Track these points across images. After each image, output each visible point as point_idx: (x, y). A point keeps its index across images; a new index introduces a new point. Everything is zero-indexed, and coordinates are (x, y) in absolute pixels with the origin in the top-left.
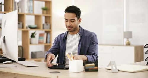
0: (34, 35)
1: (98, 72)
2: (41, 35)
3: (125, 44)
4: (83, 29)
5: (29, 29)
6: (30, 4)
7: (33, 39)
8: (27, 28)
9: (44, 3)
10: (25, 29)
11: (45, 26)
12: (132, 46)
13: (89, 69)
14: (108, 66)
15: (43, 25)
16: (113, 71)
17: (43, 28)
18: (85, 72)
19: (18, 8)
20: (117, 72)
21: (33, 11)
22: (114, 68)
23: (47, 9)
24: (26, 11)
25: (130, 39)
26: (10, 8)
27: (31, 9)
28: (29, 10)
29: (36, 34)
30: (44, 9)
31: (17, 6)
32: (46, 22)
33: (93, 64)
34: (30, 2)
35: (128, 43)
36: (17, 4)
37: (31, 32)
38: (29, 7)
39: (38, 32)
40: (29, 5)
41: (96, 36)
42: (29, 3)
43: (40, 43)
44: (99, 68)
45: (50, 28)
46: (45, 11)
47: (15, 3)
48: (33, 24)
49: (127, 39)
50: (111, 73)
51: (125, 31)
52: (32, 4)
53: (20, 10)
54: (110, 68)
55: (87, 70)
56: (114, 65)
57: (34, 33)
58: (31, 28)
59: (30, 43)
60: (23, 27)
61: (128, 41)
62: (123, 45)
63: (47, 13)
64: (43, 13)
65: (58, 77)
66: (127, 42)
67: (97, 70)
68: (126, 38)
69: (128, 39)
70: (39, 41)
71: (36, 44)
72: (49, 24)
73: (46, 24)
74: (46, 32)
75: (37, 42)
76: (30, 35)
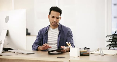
4: (61, 25)
13: (84, 54)
22: (102, 53)
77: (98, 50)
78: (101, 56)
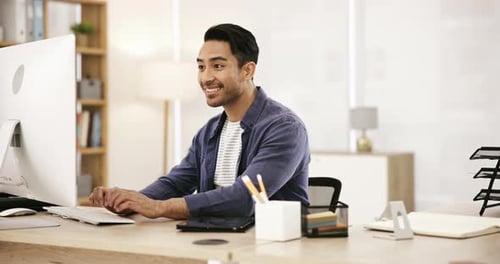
3: (353, 147)
6: (34, 12)
9: (78, 9)
11: (86, 89)
12: (380, 154)
13: (319, 229)
15: (79, 84)
16: (397, 235)
21: (43, 34)
22: (402, 226)
23: (90, 32)
24: (20, 36)
28: (31, 33)
32: (88, 75)
34: (33, 6)
35: (364, 145)
38: (30, 22)
40: (30, 15)
42: (30, 9)
45: (103, 95)
46: (84, 38)
49: (360, 133)
50: (395, 243)
51: (353, 104)
52: (39, 12)
61: (364, 137)
62: (348, 153)
63: (90, 45)
66: (362, 142)
67: (342, 233)
69: (364, 130)
72: (97, 83)
73: (86, 82)
74: (87, 108)
78: (398, 240)
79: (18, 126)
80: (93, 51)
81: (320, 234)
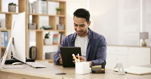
0: (48, 36)
1: (105, 74)
2: (55, 36)
4: (92, 32)
5: (43, 30)
7: (47, 40)
8: (41, 28)
9: (58, 4)
10: (39, 30)
11: (59, 27)
13: (96, 71)
14: (115, 68)
15: (57, 26)
17: (57, 29)
18: (91, 73)
19: (32, 8)
20: (124, 74)
21: (47, 11)
23: (61, 10)
24: (40, 12)
25: (146, 41)
26: (24, 9)
27: (45, 10)
28: (43, 11)
29: (50, 35)
30: (58, 10)
31: (31, 7)
32: (60, 23)
33: (100, 66)
34: (44, 3)
35: (144, 44)
36: (31, 5)
37: (45, 32)
38: (43, 8)
39: (52, 33)
40: (43, 6)
41: (105, 39)
43: (54, 44)
44: (105, 70)
45: (65, 29)
46: (59, 12)
47: (29, 4)
48: (47, 25)
51: (141, 31)
52: (46, 5)
53: (34, 11)
54: (117, 70)
55: (93, 72)
56: (121, 67)
57: (48, 34)
58: (45, 29)
59: (44, 44)
60: (37, 28)
61: (144, 42)
62: (139, 47)
63: (61, 14)
64: (57, 14)
65: (63, 78)
67: (103, 72)
68: (142, 39)
69: (144, 40)
70: (53, 41)
71: (50, 45)
72: (63, 25)
73: (60, 25)
74: (60, 32)
75: (51, 43)
76: (44, 35)
77: (117, 67)
79: (13, 38)
80: (62, 16)
81: (96, 72)
